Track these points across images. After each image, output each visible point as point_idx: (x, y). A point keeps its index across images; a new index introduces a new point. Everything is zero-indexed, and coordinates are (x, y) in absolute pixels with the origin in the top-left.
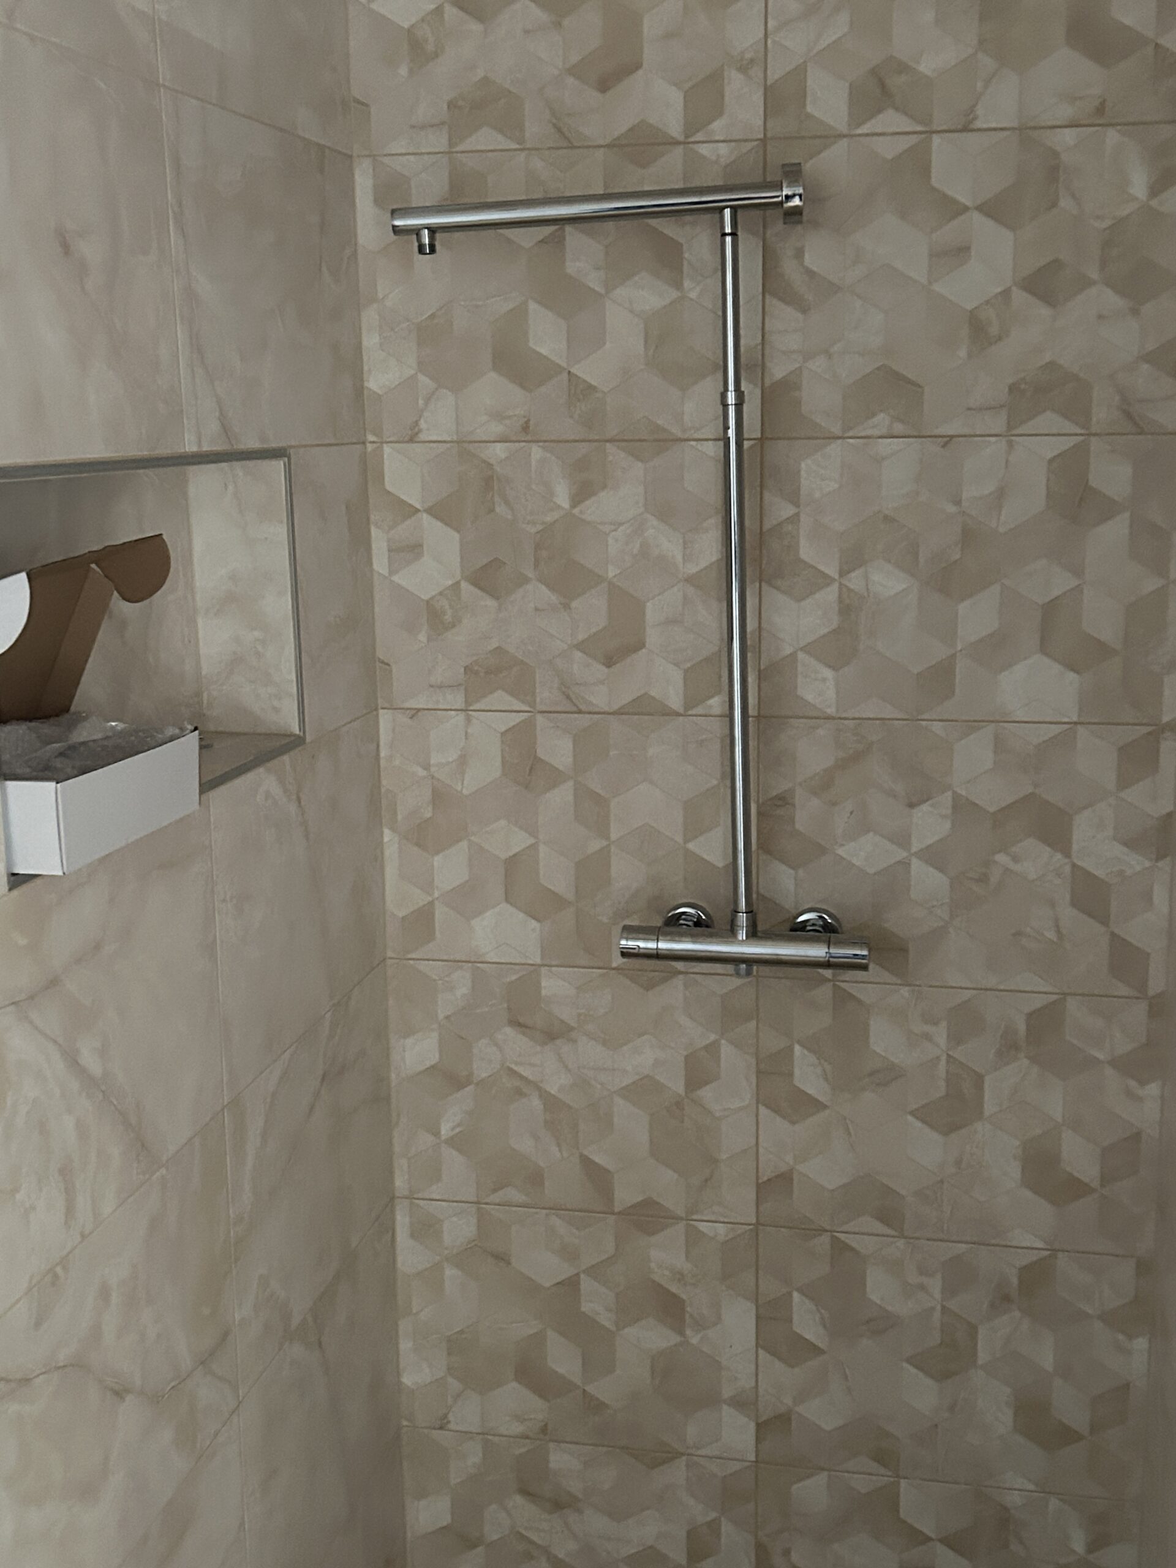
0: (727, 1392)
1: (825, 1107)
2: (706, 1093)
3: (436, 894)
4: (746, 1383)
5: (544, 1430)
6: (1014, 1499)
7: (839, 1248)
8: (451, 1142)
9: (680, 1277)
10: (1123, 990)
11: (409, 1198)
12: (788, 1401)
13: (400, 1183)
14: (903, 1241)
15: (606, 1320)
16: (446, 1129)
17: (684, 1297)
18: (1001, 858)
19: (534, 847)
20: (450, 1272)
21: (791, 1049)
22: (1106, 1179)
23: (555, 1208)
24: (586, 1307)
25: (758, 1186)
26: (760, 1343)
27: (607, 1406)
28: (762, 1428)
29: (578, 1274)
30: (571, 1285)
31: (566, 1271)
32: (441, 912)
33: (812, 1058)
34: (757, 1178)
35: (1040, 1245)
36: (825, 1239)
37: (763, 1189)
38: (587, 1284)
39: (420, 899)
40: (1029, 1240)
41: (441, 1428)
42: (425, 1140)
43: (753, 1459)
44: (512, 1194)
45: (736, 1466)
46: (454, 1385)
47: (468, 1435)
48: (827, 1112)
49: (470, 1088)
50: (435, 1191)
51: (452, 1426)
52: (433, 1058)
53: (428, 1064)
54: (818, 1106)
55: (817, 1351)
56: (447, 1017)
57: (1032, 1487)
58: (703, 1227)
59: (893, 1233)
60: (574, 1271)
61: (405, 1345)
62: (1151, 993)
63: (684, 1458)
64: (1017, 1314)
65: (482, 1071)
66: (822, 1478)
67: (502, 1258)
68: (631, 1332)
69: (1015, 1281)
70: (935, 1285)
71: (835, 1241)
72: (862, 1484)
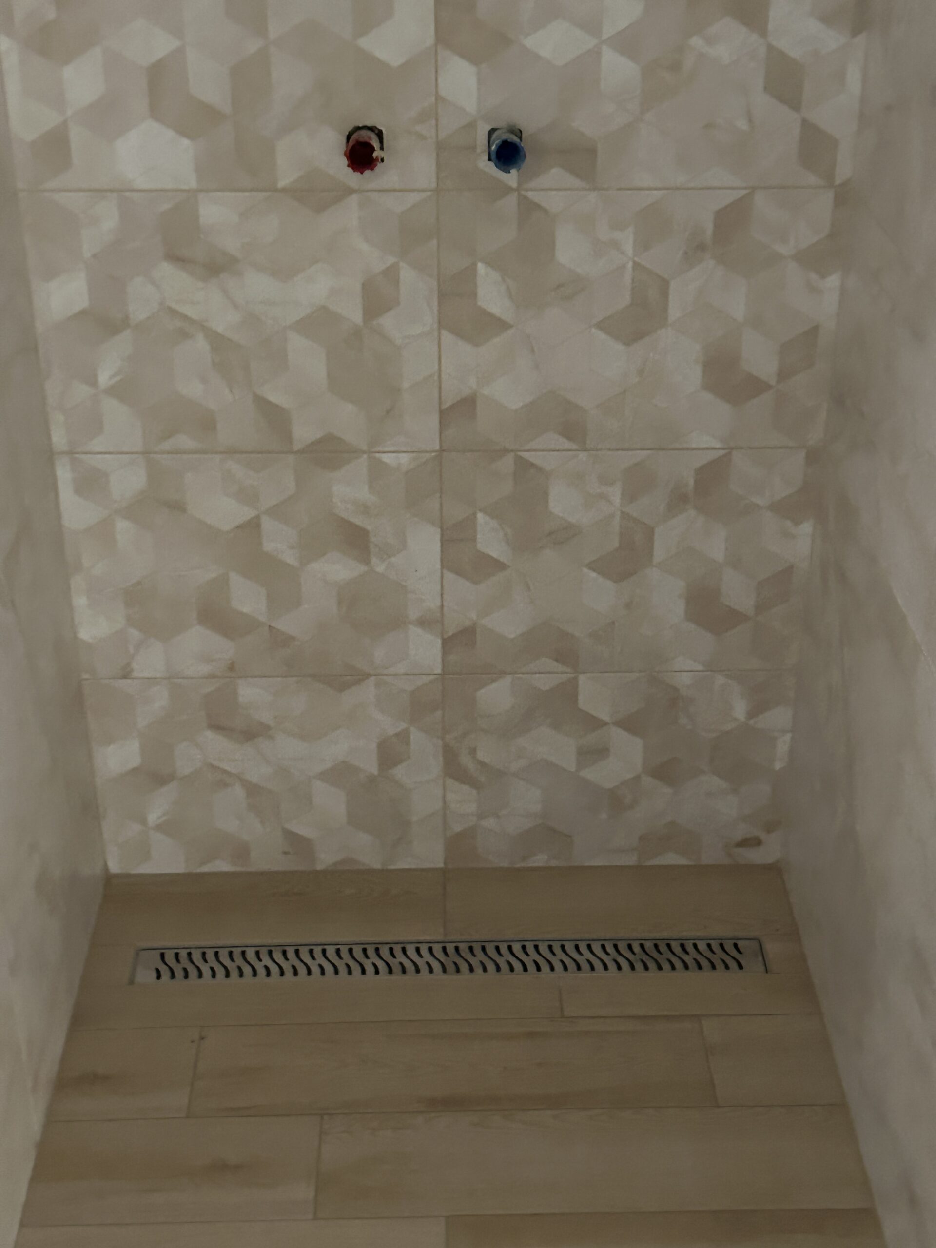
0: (414, 614)
1: (511, 326)
2: (387, 322)
3: (69, 113)
4: (433, 603)
5: (231, 667)
6: (684, 681)
7: (523, 467)
8: (113, 391)
9: (365, 509)
10: (812, 179)
11: (70, 453)
12: (473, 615)
13: (59, 438)
14: (586, 454)
15: (290, 558)
16: (104, 378)
17: (369, 528)
18: (696, 42)
19: (180, 51)
20: (122, 525)
21: (473, 269)
22: (783, 375)
23: (231, 452)
24: (269, 546)
25: (442, 413)
26: (446, 564)
27: (293, 638)
28: (448, 644)
29: (258, 517)
30: (253, 526)
31: (246, 513)
32: (77, 135)
33: (495, 276)
34: (440, 404)
35: (718, 445)
36: (509, 459)
37: (445, 415)
38: (267, 524)
39: (50, 119)
40: (706, 441)
41: (125, 677)
42: (82, 391)
43: (439, 671)
44: (185, 441)
45: (425, 679)
46: (135, 634)
47: (152, 681)
48: (511, 332)
49: (127, 334)
50: (97, 444)
51: (135, 674)
52: (82, 302)
53: (77, 308)
54: (502, 325)
55: (500, 566)
56: (94, 256)
57: (701, 668)
58: (386, 458)
59: (575, 447)
60: (252, 513)
61: (80, 601)
62: (838, 182)
63: (373, 678)
64: (692, 513)
65: (139, 312)
66: (505, 683)
67: (178, 507)
68: (317, 566)
69: (691, 482)
70: (615, 494)
71: (519, 460)
72: (545, 683)
